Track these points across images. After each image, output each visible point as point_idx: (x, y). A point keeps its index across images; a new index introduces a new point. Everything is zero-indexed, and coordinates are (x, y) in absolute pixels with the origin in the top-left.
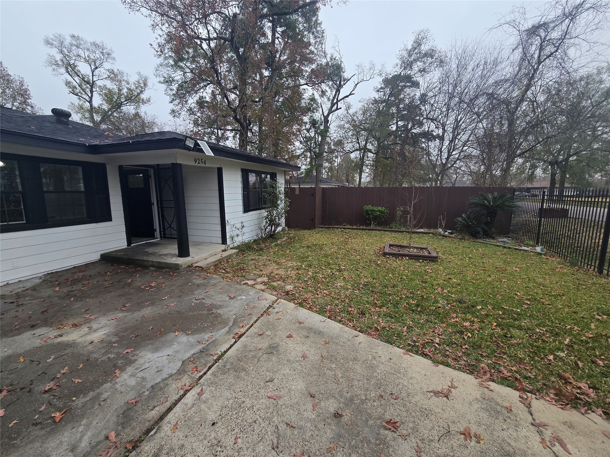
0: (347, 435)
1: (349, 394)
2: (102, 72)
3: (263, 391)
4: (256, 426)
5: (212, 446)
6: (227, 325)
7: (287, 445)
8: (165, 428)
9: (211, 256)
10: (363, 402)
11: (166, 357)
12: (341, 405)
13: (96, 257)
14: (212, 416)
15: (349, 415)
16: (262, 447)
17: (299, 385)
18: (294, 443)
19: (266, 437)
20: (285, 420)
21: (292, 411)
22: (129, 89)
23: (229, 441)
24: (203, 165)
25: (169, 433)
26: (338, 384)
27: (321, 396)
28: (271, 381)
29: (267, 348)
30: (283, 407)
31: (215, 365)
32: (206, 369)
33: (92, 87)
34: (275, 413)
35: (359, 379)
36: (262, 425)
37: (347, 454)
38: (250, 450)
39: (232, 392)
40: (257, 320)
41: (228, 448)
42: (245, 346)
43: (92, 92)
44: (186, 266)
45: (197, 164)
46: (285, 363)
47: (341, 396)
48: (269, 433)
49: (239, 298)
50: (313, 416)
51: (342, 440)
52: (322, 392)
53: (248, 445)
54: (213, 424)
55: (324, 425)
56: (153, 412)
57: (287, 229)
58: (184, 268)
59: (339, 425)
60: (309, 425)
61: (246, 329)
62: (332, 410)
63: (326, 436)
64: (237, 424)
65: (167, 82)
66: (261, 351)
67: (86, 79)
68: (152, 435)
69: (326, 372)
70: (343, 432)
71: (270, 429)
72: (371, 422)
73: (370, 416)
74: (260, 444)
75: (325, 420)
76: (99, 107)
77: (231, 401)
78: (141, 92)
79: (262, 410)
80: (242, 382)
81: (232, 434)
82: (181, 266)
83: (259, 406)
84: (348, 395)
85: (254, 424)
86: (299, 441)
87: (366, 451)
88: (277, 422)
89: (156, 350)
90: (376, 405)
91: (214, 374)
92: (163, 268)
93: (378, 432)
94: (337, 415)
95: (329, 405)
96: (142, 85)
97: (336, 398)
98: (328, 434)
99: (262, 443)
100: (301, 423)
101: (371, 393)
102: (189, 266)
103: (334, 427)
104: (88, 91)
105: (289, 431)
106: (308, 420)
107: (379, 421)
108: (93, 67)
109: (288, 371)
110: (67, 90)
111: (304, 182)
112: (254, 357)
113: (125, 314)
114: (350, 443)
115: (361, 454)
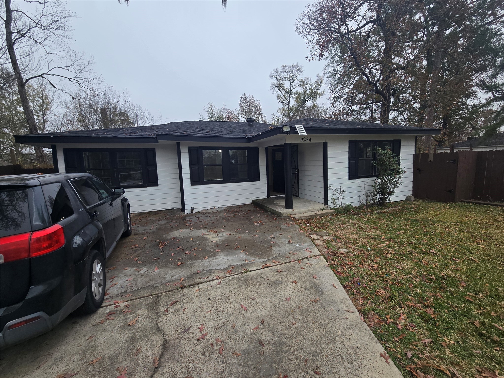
0: (252, 356)
1: (286, 340)
2: (296, 83)
3: (243, 301)
4: (221, 313)
5: (199, 307)
6: (268, 258)
7: (222, 332)
8: (195, 288)
9: (309, 211)
10: (288, 352)
11: (226, 260)
12: (271, 341)
13: (250, 201)
14: (212, 296)
15: (269, 350)
16: (212, 323)
17: (263, 312)
18: (225, 334)
19: (219, 321)
20: (235, 321)
21: (243, 320)
22: (311, 89)
23: (206, 310)
24: (309, 142)
25: (194, 291)
26: (287, 329)
27: (267, 326)
28: (253, 299)
29: (272, 281)
30: (242, 315)
31: (238, 275)
32: (234, 274)
33: (290, 94)
34: (234, 315)
35: (307, 338)
36: (224, 315)
37: (240, 364)
38: (208, 320)
39: (230, 292)
40: (288, 263)
41: (203, 312)
42: (263, 274)
43: (290, 98)
44: (286, 215)
45: (303, 142)
46: (272, 295)
47: (279, 337)
48: (222, 321)
49: (294, 245)
50: (249, 332)
51: (246, 356)
52: (271, 325)
53: (209, 318)
54: (209, 299)
55: (248, 341)
56: (199, 280)
57: (413, 199)
58: (285, 216)
59: (256, 348)
60: (241, 333)
61: (275, 264)
62: (263, 338)
63: (242, 346)
64: (216, 307)
65: (333, 75)
66: (267, 281)
67: (287, 91)
68: (190, 288)
69: (289, 317)
70: (253, 353)
71: (224, 320)
72: (275, 366)
73: (280, 362)
74: (213, 321)
75: (252, 339)
76: (293, 107)
77: (225, 295)
78: (318, 88)
79: (231, 309)
80: (240, 290)
81: (210, 309)
82: (283, 214)
83: (233, 306)
84: (284, 340)
85: (221, 312)
86: (228, 335)
87: (251, 374)
88: (231, 319)
89: (227, 255)
90: (294, 361)
91: (233, 279)
92: (273, 214)
93: (271, 374)
94: (261, 343)
95: (265, 335)
96: (320, 83)
97: (274, 335)
98: (244, 346)
99: (214, 322)
100: (239, 329)
101: (302, 353)
102: (288, 216)
103: (251, 346)
104: (288, 97)
105: (229, 328)
106: (245, 331)
107: (281, 371)
108: (291, 81)
109: (268, 300)
110: (278, 100)
111: (480, 144)
112: (260, 282)
113: (235, 234)
114: (248, 362)
115: (246, 371)
